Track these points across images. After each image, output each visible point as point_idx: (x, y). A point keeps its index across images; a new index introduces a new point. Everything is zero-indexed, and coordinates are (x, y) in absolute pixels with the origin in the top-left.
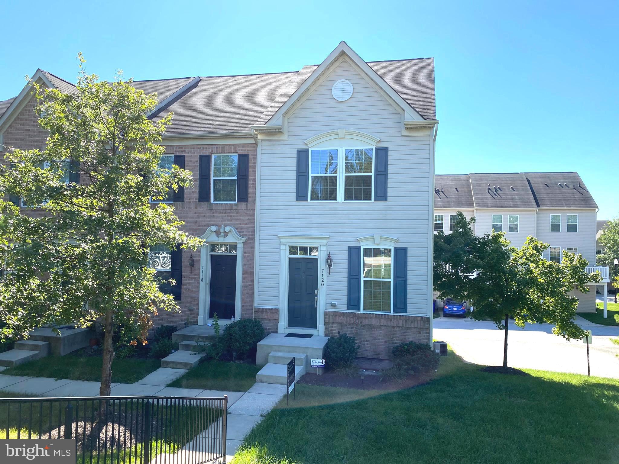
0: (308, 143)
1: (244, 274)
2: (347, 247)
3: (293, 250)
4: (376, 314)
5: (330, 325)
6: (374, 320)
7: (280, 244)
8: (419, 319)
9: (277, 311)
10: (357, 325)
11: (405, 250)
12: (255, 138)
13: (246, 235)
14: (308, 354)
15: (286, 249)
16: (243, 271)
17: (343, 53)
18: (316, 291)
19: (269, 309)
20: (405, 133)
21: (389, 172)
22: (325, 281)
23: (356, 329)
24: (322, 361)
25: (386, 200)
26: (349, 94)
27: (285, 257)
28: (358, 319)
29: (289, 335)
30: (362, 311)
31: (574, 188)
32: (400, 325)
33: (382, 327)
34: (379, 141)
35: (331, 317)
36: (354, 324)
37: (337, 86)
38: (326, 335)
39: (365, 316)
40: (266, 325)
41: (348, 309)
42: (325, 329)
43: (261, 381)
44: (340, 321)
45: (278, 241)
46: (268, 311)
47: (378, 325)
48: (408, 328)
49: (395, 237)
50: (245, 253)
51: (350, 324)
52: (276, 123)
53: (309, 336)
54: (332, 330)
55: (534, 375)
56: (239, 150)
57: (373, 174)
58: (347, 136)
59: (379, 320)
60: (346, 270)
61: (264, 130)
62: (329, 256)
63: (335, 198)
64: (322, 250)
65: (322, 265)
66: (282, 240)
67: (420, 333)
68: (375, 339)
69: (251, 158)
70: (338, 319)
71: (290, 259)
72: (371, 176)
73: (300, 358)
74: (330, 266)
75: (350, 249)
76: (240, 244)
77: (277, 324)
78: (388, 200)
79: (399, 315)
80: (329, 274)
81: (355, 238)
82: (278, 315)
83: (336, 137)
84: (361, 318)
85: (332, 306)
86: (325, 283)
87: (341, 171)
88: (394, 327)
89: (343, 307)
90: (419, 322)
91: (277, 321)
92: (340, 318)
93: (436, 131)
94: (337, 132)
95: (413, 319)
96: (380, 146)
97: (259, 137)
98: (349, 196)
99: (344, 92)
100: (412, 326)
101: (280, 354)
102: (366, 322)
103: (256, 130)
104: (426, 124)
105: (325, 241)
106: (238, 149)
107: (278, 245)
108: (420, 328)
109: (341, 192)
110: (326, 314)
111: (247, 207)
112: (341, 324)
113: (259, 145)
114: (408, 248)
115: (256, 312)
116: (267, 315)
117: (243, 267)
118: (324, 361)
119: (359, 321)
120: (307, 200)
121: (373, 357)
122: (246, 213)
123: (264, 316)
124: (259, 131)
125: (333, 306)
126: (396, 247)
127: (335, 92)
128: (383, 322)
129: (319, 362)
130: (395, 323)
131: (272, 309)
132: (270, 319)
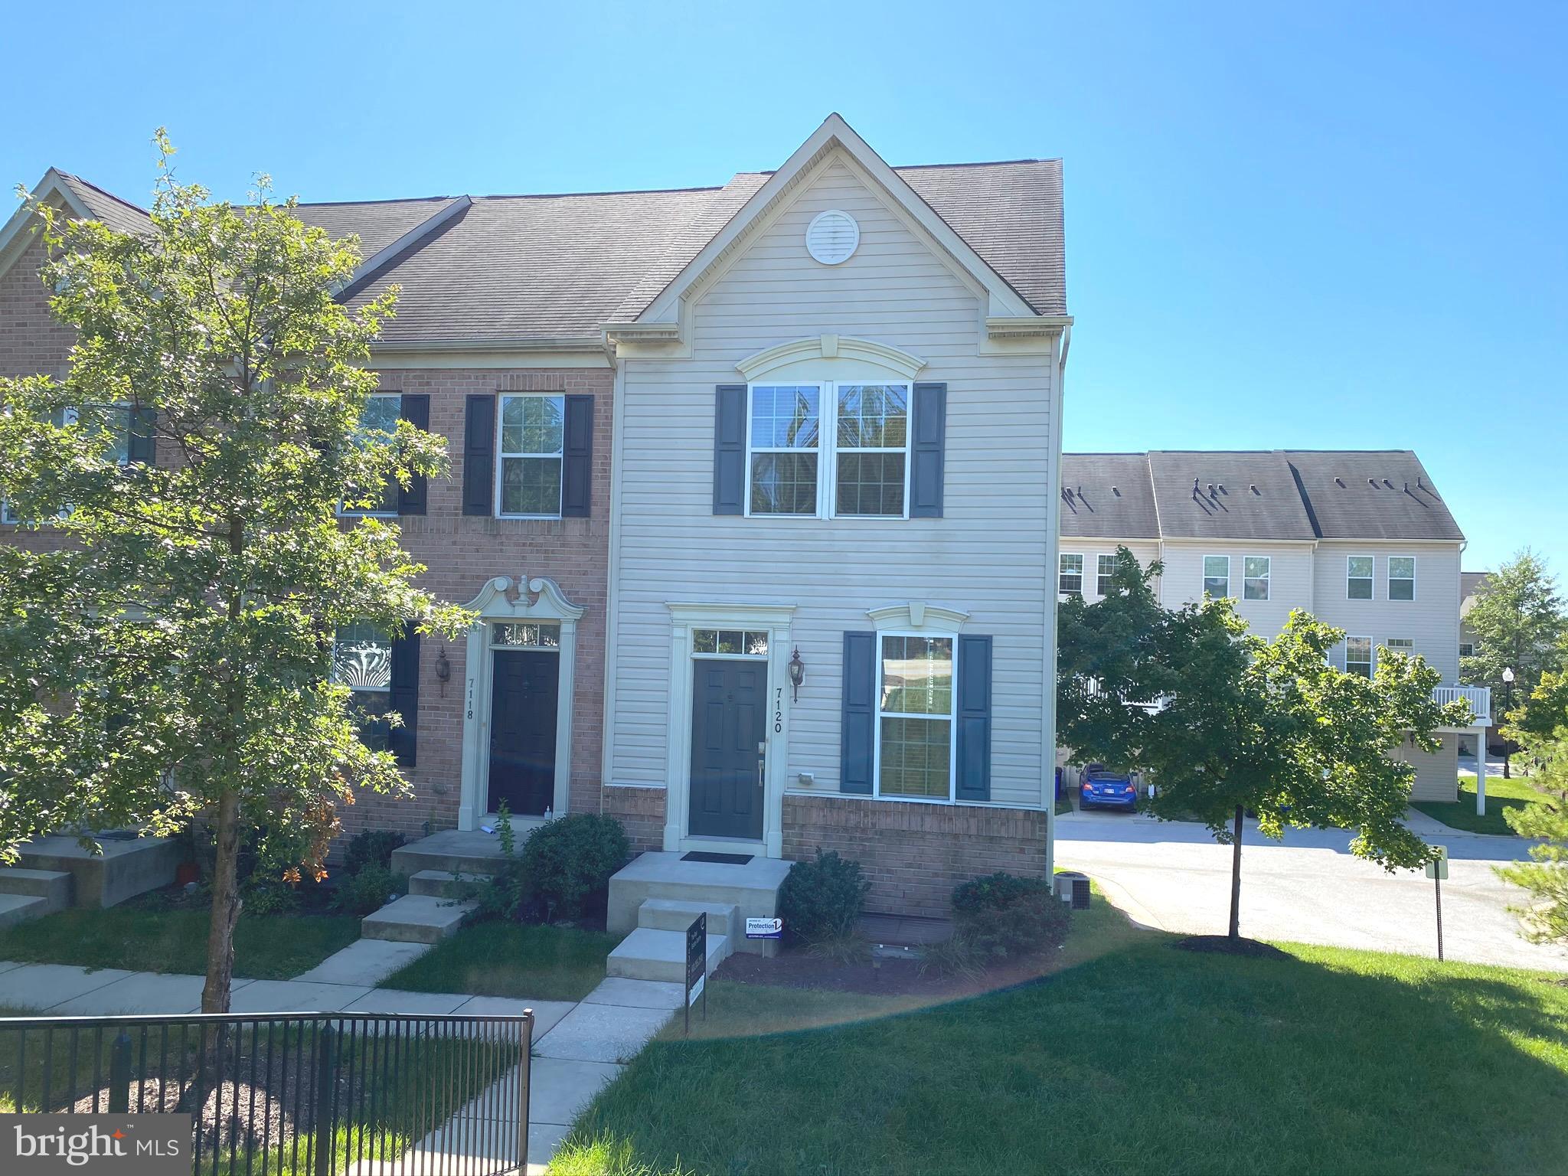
0: (743, 369)
1: (578, 700)
2: (842, 633)
3: (704, 640)
4: (911, 803)
5: (797, 830)
6: (906, 818)
7: (670, 625)
8: (1021, 814)
9: (661, 795)
10: (864, 830)
11: (986, 641)
12: (608, 352)
13: (585, 600)
14: (739, 905)
15: (685, 638)
16: (576, 694)
17: (835, 144)
18: (761, 745)
19: (641, 790)
20: (988, 347)
21: (947, 446)
22: (784, 718)
23: (863, 840)
24: (776, 922)
25: (940, 515)
26: (849, 246)
27: (683, 657)
28: (866, 816)
29: (694, 856)
30: (876, 795)
31: (1406, 491)
32: (973, 831)
33: (928, 837)
34: (924, 368)
35: (800, 811)
36: (856, 828)
37: (819, 225)
38: (784, 858)
39: (883, 808)
40: (633, 830)
41: (843, 790)
42: (784, 842)
43: (619, 974)
44: (821, 822)
45: (667, 616)
46: (639, 794)
47: (917, 832)
48: (992, 839)
49: (959, 608)
50: (582, 647)
51: (846, 829)
52: (667, 315)
53: (744, 859)
54: (800, 844)
55: (1304, 956)
56: (569, 384)
57: (907, 450)
58: (843, 353)
59: (919, 819)
60: (838, 692)
61: (632, 333)
62: (796, 655)
63: (812, 510)
64: (778, 641)
65: (777, 679)
66: (677, 615)
67: (1022, 851)
68: (910, 866)
69: (599, 402)
70: (816, 817)
71: (697, 662)
72: (904, 454)
73: (718, 914)
74: (797, 680)
75: (850, 638)
76: (568, 622)
77: (662, 827)
78: (945, 515)
79: (971, 807)
80: (796, 701)
81: (863, 611)
82: (665, 806)
83: (816, 354)
84: (874, 813)
85: (801, 781)
86: (784, 724)
87: (828, 441)
88: (956, 836)
89: (828, 785)
90: (1020, 824)
91: (661, 820)
92: (821, 814)
93: (1067, 345)
94: (818, 342)
95: (1006, 815)
96: (930, 378)
97: (621, 352)
98: (846, 503)
99: (836, 241)
100: (1003, 834)
101: (668, 905)
102: (886, 823)
103: (611, 333)
104: (1041, 327)
105: (786, 618)
106: (566, 381)
107: (666, 627)
108: (1024, 840)
109: (826, 495)
110: (787, 802)
111: (588, 530)
112: (824, 828)
113: (620, 373)
114: (994, 638)
115: (608, 796)
116: (636, 806)
117: (575, 682)
119: (869, 820)
120: (740, 512)
121: (904, 913)
122: (585, 546)
123: (627, 808)
124: (619, 336)
125: (805, 781)
126: (963, 635)
127: (814, 242)
128: (930, 824)
130: (959, 826)
131: (648, 790)
132: (643, 816)
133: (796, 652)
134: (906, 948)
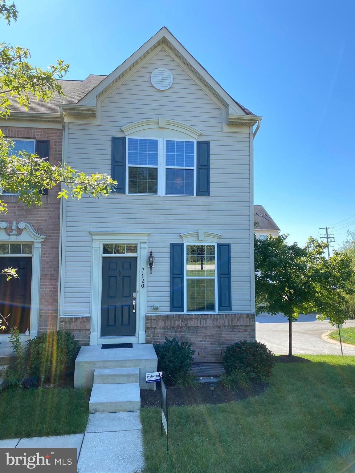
0: (125, 130)
1: (42, 279)
2: (169, 244)
3: (106, 249)
4: (201, 314)
5: (152, 330)
6: (199, 321)
7: (92, 242)
8: (245, 316)
9: (88, 319)
10: (181, 328)
11: (228, 246)
12: (61, 121)
13: (45, 233)
14: (140, 367)
15: (99, 248)
16: (41, 276)
17: (164, 41)
18: (134, 294)
19: (79, 318)
20: (226, 128)
21: (211, 167)
22: (145, 281)
23: (182, 332)
24: (159, 374)
25: (209, 195)
26: (169, 83)
27: (98, 256)
28: (182, 321)
29: (105, 346)
30: (185, 312)
31: (262, 216)
32: (226, 324)
33: (208, 328)
34: (201, 135)
35: (153, 322)
36: (178, 327)
37: (156, 73)
38: (147, 343)
39: (191, 318)
40: (78, 337)
41: (171, 311)
42: (146, 336)
43: (96, 411)
44: (163, 326)
45: (91, 238)
46: (78, 320)
47: (203, 327)
48: (233, 327)
49: (218, 233)
50: (44, 254)
51: (174, 328)
52: (90, 103)
53: (130, 346)
54: (154, 336)
56: (38, 135)
57: (195, 168)
58: (168, 127)
59: (204, 320)
60: (168, 269)
61: (74, 110)
62: (151, 254)
63: (155, 192)
64: (142, 248)
65: (142, 265)
66: (95, 237)
67: (246, 330)
68: (201, 341)
69: (52, 144)
70: (161, 324)
71: (104, 258)
72: (193, 170)
73: (134, 373)
74: (151, 264)
75: (173, 246)
76: (38, 243)
77: (89, 334)
78: (211, 195)
79: (225, 314)
80: (151, 273)
81: (179, 234)
82: (90, 324)
83: (156, 126)
84: (186, 320)
85: (154, 309)
86: (145, 284)
87: (162, 163)
88: (219, 327)
89: (165, 309)
90: (244, 320)
91: (89, 330)
92: (163, 322)
93: (258, 128)
94: (158, 121)
95: (238, 317)
96: (203, 139)
97: (66, 119)
98: (170, 189)
99: (163, 81)
100: (238, 324)
101: (107, 371)
102: (191, 324)
103: (64, 109)
104: (249, 120)
105: (145, 238)
106: (36, 134)
107: (90, 243)
108: (246, 326)
109: (161, 186)
110: (147, 318)
111: (47, 201)
112: (164, 328)
113: (66, 129)
114: (231, 244)
115: (62, 322)
116: (76, 326)
117: (41, 271)
118: (161, 373)
119: (183, 324)
120: (124, 192)
121: (199, 361)
122: (46, 208)
123: (72, 327)
124: (68, 111)
125: (156, 308)
126: (219, 244)
127: (154, 80)
128: (209, 322)
129: (157, 375)
130: (221, 322)
131: (83, 317)
132: (80, 330)
133: (151, 252)
134: (212, 378)
